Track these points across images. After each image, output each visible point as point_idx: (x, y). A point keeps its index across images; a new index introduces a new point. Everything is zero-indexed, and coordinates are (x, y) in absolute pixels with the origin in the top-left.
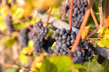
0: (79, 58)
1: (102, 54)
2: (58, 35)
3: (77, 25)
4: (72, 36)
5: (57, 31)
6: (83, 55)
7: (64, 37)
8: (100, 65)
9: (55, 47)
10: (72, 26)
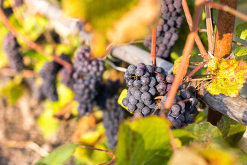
0: (175, 118)
1: (217, 107)
2: (133, 77)
3: (163, 52)
4: (158, 78)
5: (130, 69)
6: (182, 112)
7: (144, 80)
8: (216, 128)
9: (127, 100)
10: (156, 56)
